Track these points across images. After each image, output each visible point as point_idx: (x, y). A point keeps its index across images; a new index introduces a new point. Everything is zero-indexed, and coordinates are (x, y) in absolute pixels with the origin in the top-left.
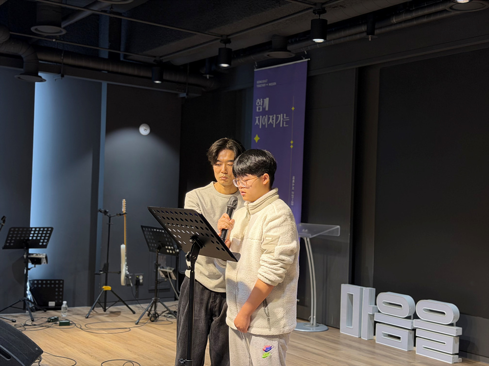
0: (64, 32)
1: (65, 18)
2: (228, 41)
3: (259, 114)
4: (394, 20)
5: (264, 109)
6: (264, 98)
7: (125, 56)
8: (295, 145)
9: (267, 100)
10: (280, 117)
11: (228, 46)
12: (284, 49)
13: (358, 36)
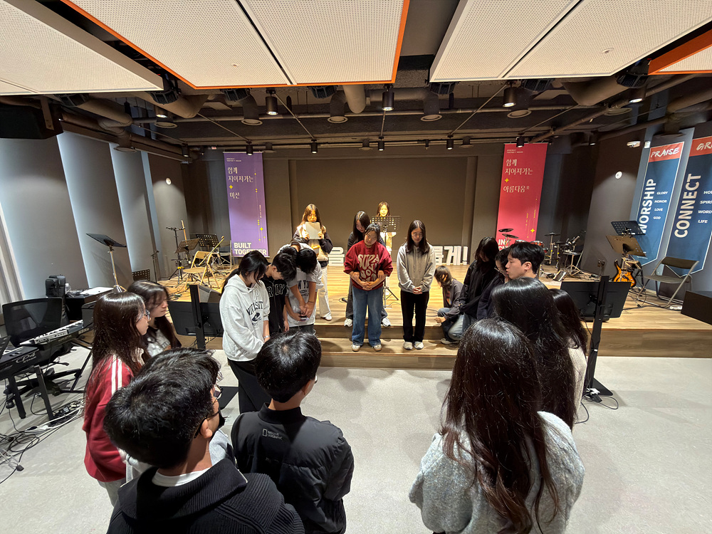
3: (231, 175)
5: (234, 172)
6: (233, 167)
8: (259, 191)
9: (236, 169)
10: (247, 177)
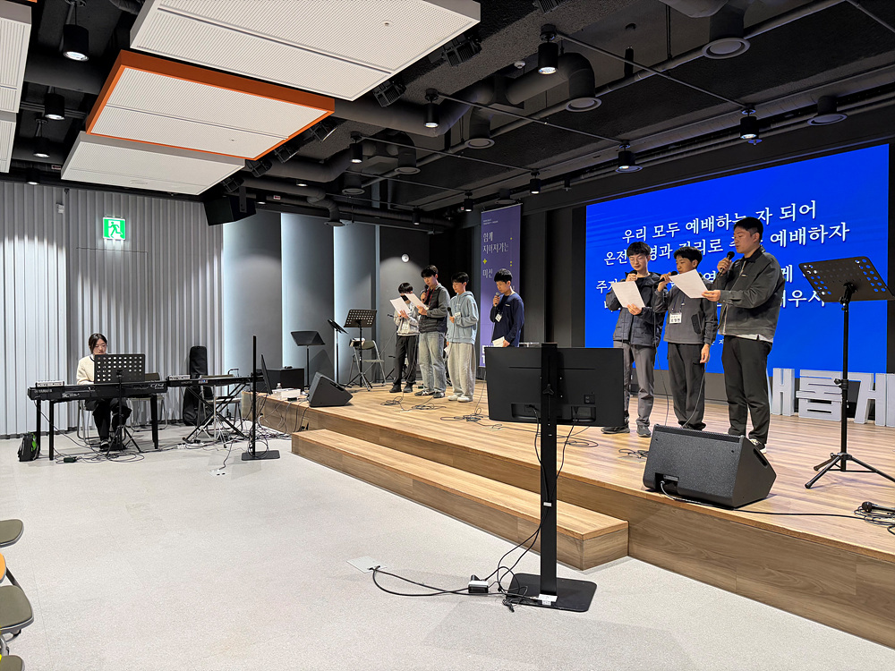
0: (363, 192)
1: (364, 183)
2: (470, 194)
3: (486, 244)
4: (582, 177)
5: (489, 240)
6: (489, 232)
7: (392, 206)
9: (491, 234)
10: (502, 245)
11: (470, 197)
12: (508, 198)
13: (558, 188)
